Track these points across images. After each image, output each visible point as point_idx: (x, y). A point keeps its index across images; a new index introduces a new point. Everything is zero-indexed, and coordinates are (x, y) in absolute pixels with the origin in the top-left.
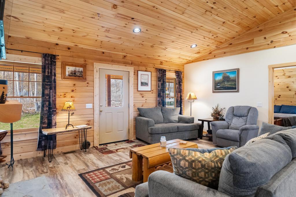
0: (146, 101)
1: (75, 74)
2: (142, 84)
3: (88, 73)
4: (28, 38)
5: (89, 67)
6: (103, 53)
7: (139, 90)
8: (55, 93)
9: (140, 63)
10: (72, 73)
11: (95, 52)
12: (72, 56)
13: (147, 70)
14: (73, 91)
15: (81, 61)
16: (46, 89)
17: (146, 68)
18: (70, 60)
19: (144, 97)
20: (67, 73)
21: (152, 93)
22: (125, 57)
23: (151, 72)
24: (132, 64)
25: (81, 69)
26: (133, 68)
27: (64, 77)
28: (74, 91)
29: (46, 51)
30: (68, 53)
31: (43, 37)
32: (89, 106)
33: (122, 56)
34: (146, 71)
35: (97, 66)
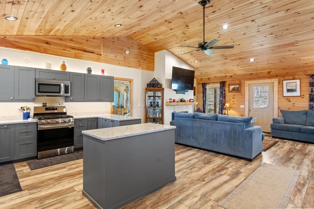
0: (294, 105)
1: (234, 89)
2: (289, 91)
3: (242, 88)
4: (215, 77)
5: (243, 85)
6: (252, 74)
7: (284, 96)
8: (225, 99)
9: (286, 74)
10: (233, 89)
11: (246, 75)
12: (233, 80)
13: (295, 78)
14: (233, 98)
15: (238, 82)
16: (221, 97)
17: (294, 76)
18: (232, 82)
19: (291, 101)
20: (231, 89)
21: (303, 98)
22: (270, 72)
23: (300, 79)
24: (277, 76)
25: (238, 86)
26: (278, 79)
27: (229, 92)
28: (235, 98)
29: (221, 81)
30: (232, 79)
31: (218, 75)
32: (242, 106)
33: (267, 73)
34: (293, 79)
35: (247, 83)
